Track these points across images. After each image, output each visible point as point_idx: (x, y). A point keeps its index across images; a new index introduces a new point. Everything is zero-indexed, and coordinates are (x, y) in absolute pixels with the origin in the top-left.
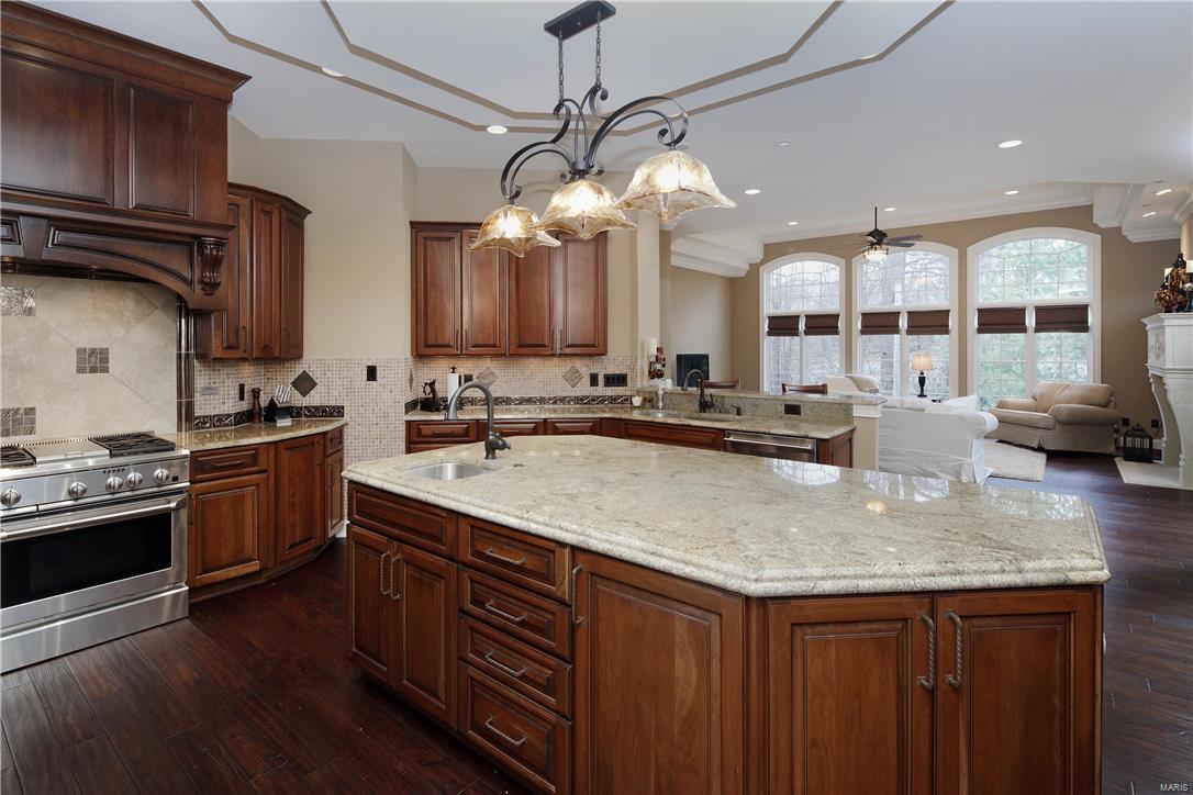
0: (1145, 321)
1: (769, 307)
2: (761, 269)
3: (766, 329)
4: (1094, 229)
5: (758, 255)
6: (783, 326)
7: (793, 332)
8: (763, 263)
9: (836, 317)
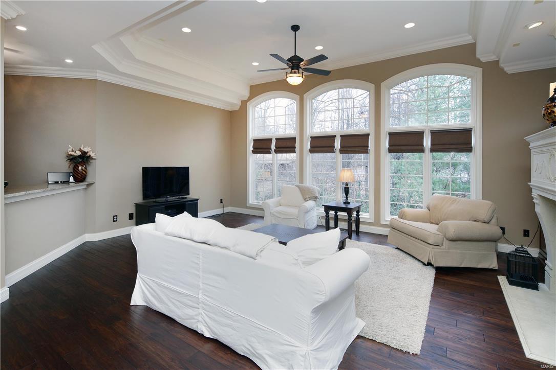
0: (527, 138)
1: (254, 132)
2: (248, 104)
3: (252, 149)
4: (477, 63)
5: (246, 94)
6: (262, 146)
7: (266, 150)
8: (250, 98)
9: (294, 139)
